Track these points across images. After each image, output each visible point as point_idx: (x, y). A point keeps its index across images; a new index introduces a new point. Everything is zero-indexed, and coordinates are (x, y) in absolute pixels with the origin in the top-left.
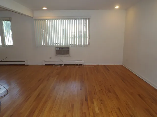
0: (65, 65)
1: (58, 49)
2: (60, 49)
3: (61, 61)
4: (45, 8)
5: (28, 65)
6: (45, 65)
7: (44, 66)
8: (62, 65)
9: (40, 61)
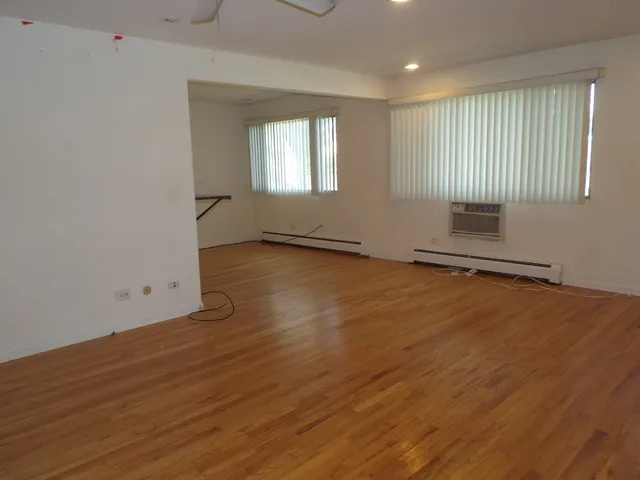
0: (480, 273)
1: (461, 210)
2: (466, 210)
3: (466, 256)
4: (412, 67)
5: (367, 257)
6: (416, 263)
7: (412, 266)
8: (467, 270)
9: (400, 248)
